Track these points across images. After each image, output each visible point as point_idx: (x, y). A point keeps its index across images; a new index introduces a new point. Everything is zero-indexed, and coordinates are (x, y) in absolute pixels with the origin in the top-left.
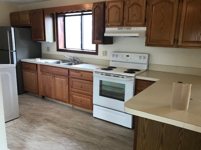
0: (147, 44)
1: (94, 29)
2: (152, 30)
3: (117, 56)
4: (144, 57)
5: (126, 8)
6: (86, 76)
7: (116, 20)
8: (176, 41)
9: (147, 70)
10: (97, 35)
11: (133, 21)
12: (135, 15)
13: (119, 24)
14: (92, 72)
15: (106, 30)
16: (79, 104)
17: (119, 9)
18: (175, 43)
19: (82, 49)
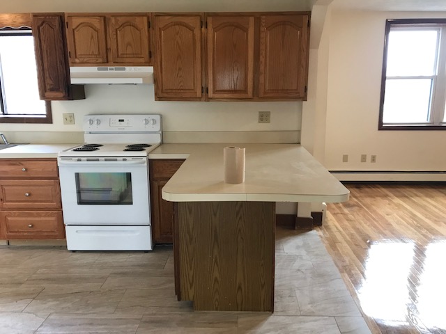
0: (159, 97)
1: (43, 70)
2: (164, 73)
3: (99, 122)
4: (153, 120)
5: (111, 31)
6: (41, 170)
7: (93, 52)
8: (205, 90)
9: (162, 144)
10: (51, 82)
11: (128, 56)
12: (129, 44)
13: (100, 60)
14: (55, 160)
15: (71, 72)
16: (28, 232)
17: (95, 30)
18: (204, 94)
19: (4, 114)
